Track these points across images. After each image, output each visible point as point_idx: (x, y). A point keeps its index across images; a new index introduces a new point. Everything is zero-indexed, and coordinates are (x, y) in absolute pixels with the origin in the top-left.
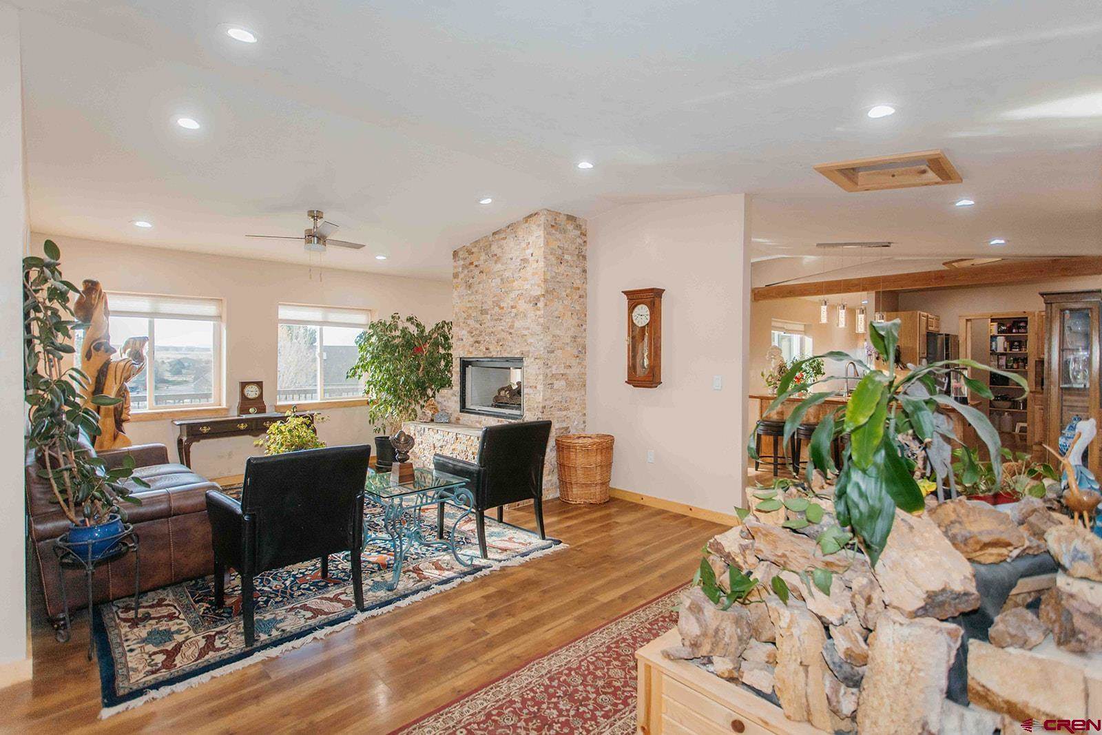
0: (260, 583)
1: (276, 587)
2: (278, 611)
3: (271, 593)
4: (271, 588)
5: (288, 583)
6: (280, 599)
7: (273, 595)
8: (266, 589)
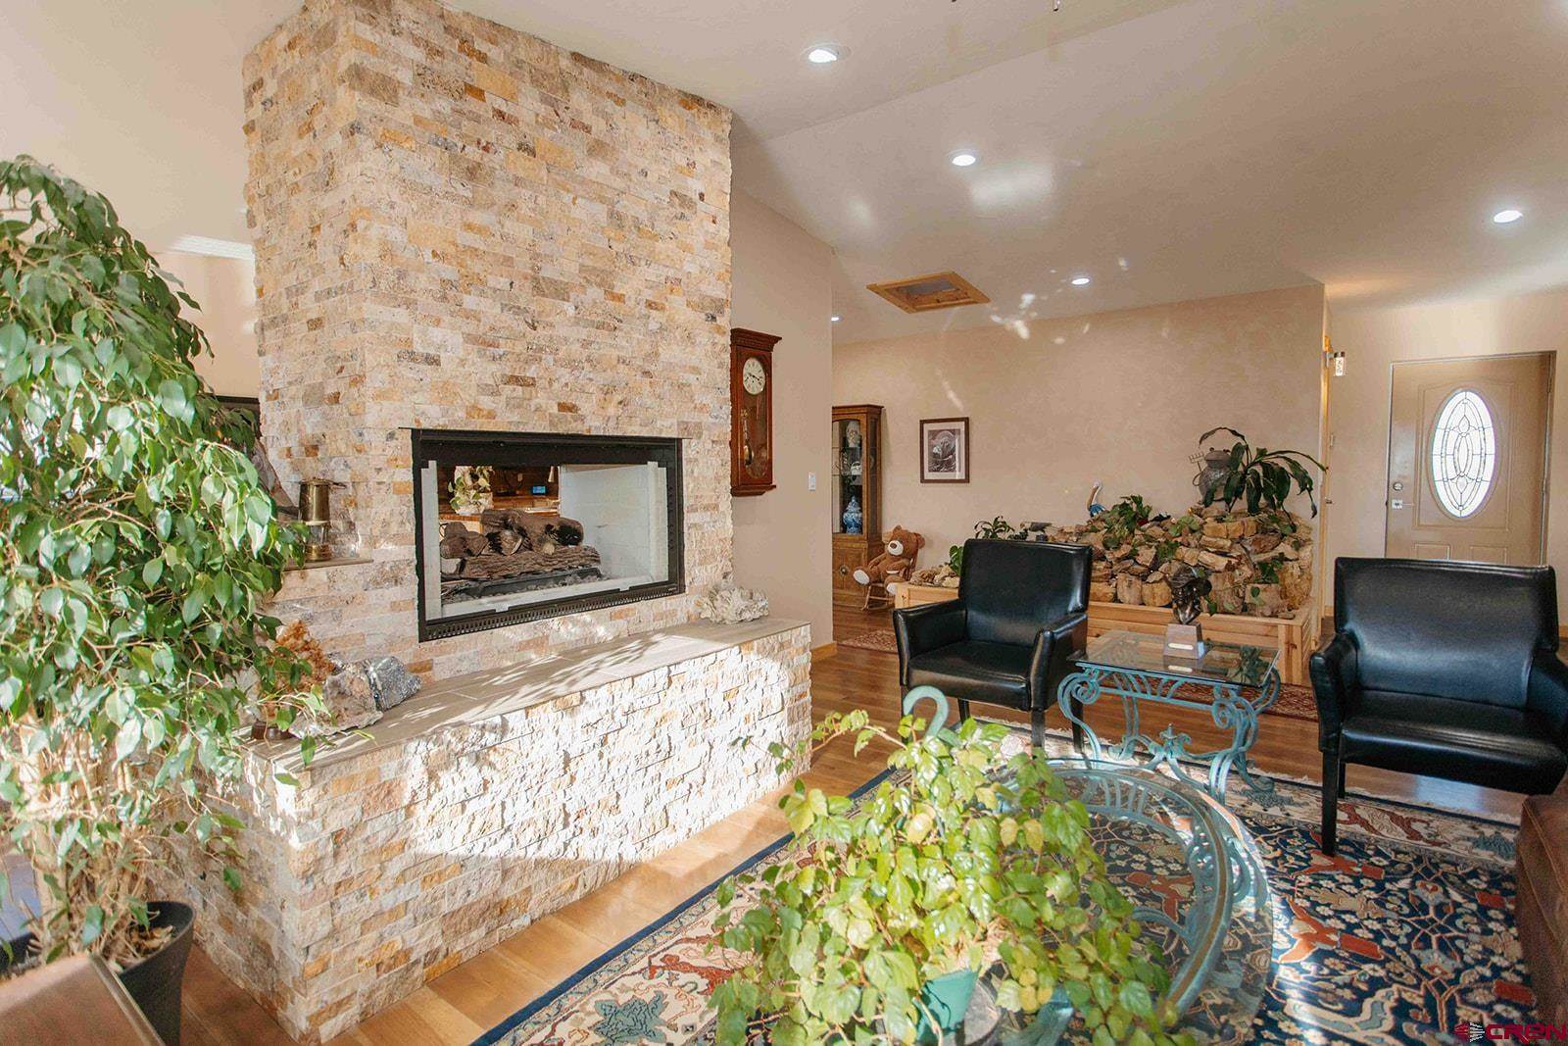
0: (1460, 916)
1: (1435, 889)
2: (1463, 853)
3: (1452, 884)
4: (1446, 893)
5: (1404, 883)
6: (1444, 867)
7: (1452, 878)
8: (1456, 897)
